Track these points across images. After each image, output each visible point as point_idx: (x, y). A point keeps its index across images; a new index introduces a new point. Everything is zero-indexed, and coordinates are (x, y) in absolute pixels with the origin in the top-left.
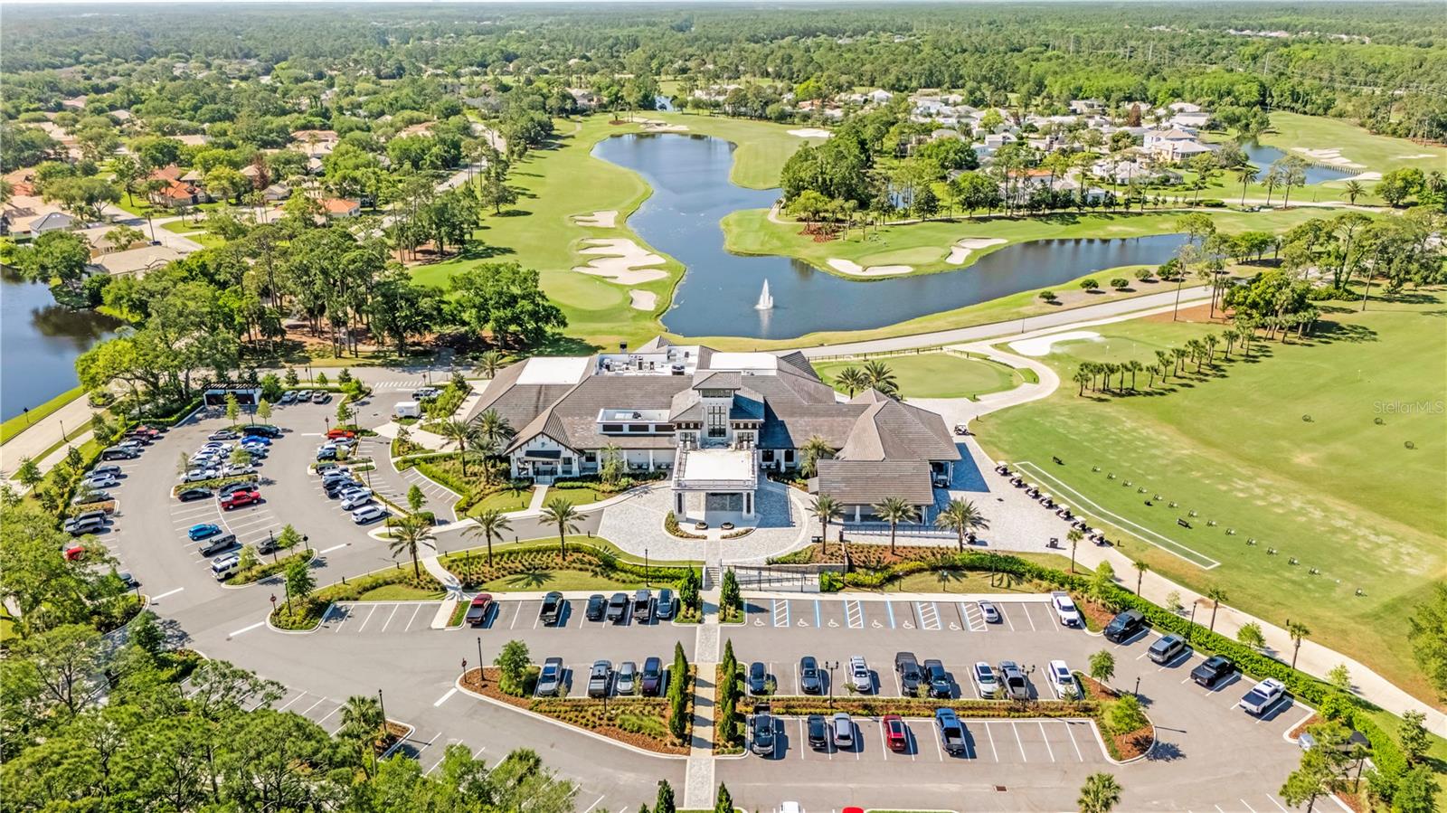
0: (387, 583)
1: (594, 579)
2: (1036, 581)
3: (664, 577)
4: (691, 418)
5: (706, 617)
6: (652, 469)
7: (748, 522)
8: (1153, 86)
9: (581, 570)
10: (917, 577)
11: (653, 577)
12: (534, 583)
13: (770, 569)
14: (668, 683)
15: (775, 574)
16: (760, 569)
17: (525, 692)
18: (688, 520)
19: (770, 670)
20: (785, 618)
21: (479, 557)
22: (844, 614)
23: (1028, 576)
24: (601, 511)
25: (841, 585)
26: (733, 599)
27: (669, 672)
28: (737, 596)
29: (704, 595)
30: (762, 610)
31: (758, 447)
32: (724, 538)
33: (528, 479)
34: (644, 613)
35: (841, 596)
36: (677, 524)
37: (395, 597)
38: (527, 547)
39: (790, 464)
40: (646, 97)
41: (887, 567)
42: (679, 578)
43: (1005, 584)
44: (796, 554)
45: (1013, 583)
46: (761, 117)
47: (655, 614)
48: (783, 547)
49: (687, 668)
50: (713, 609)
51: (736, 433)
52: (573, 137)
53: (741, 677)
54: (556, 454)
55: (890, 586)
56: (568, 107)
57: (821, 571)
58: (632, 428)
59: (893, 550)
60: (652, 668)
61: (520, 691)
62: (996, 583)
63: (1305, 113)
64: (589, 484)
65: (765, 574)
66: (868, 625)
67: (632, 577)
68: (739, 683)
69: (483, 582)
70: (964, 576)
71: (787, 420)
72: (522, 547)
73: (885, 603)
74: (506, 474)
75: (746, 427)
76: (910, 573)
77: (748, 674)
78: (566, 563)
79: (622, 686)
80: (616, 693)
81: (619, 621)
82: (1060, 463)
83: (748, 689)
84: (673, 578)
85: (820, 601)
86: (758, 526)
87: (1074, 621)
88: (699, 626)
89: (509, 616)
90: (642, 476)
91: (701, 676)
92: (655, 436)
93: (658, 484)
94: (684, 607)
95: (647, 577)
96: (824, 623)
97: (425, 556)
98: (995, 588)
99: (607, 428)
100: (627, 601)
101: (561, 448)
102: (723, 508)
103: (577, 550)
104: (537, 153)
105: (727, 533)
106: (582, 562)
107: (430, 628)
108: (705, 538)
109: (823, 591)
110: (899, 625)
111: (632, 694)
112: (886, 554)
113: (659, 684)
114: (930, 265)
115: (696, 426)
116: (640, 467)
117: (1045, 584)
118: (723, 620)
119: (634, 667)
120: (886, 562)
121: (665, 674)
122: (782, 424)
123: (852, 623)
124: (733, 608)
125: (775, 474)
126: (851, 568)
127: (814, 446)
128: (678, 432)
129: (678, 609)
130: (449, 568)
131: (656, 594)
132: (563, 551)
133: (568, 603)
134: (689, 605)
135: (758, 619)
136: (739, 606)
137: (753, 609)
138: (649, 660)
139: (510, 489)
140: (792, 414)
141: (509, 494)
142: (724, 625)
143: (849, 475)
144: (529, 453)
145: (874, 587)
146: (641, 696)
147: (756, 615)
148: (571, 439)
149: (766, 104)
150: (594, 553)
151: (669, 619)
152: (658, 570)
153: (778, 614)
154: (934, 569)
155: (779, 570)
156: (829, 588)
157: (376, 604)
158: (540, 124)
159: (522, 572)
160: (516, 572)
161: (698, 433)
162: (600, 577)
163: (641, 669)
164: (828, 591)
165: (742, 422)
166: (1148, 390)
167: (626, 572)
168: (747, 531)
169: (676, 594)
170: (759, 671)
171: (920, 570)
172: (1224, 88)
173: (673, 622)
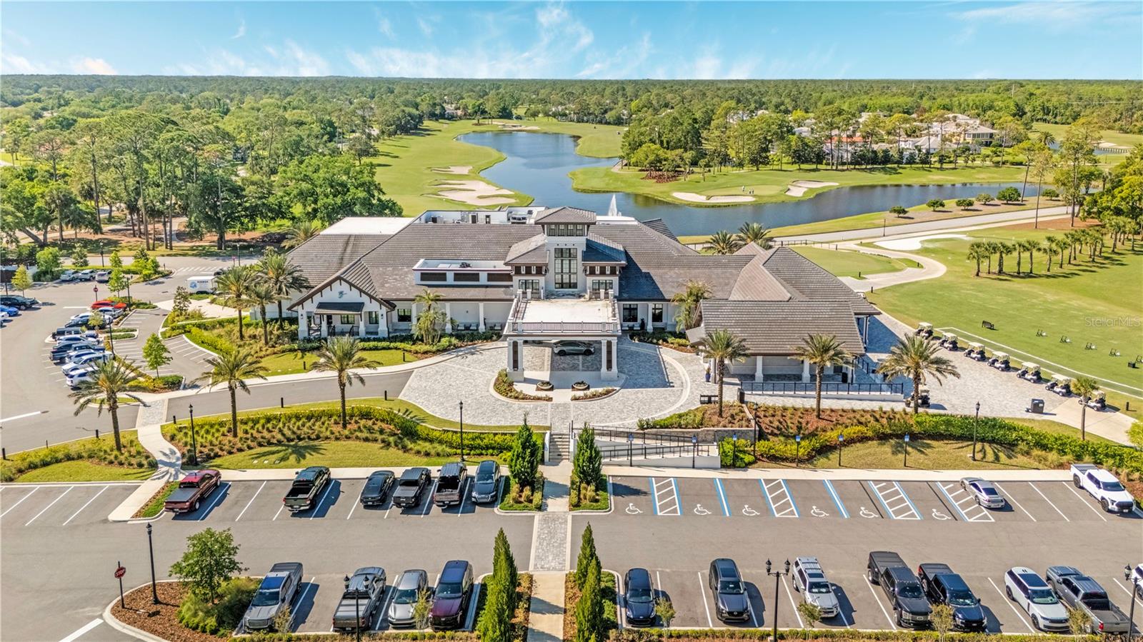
0: (69, 458)
1: (384, 452)
2: (1036, 452)
3: (487, 448)
4: (535, 260)
5: (549, 501)
6: (482, 328)
7: (610, 381)
8: (925, 103)
9: (366, 440)
10: (858, 449)
11: (472, 448)
12: (293, 458)
13: (644, 436)
14: (480, 607)
15: (651, 443)
16: (630, 435)
17: (221, 622)
18: (526, 381)
19: (658, 584)
20: (672, 503)
21: (222, 424)
22: (764, 497)
23: (1022, 446)
24: (409, 373)
25: (751, 458)
26: (590, 474)
27: (484, 587)
28: (597, 470)
29: (546, 471)
30: (637, 492)
31: (619, 298)
32: (576, 399)
33: (319, 339)
34: (452, 495)
35: (752, 474)
36: (511, 384)
37: (71, 477)
38: (294, 410)
39: (658, 324)
40: (504, 109)
41: (813, 435)
42: (509, 449)
43: (990, 456)
44: (680, 416)
45: (1002, 456)
46: (600, 122)
47: (469, 496)
48: (661, 409)
49: (514, 579)
50: (559, 491)
51: (590, 280)
52: (440, 131)
53: (609, 593)
54: (358, 307)
55: (823, 460)
56: (437, 112)
57: (719, 438)
58: (458, 276)
59: (819, 412)
60: (453, 578)
61: (212, 622)
62: (979, 456)
63: (1056, 123)
64: (398, 344)
65: (638, 442)
66: (804, 513)
67: (440, 448)
68: (607, 604)
69: (217, 456)
70: (929, 446)
71: (653, 272)
72: (288, 412)
73: (822, 482)
74: (294, 337)
75: (603, 272)
76: (850, 442)
77: (621, 590)
78: (346, 432)
79: (398, 612)
80: (386, 623)
81: (413, 506)
82: (991, 327)
83: (622, 615)
84: (501, 449)
85: (722, 480)
86: (623, 387)
87: (1129, 505)
88: (538, 516)
89: (238, 503)
90: (468, 336)
91: (540, 593)
92: (487, 286)
93: (489, 345)
94: (515, 487)
95: (462, 446)
96: (735, 510)
97: (145, 424)
98: (977, 462)
99: (425, 276)
100: (429, 480)
101: (365, 299)
102: (574, 368)
103: (366, 415)
104: (405, 137)
105: (581, 394)
106: (370, 430)
107: (106, 521)
108: (550, 399)
109: (724, 466)
110: (853, 513)
111: (412, 626)
112: (807, 418)
113: (464, 609)
114: (771, 196)
115: (539, 272)
116: (467, 328)
117: (1053, 456)
118: (576, 506)
119: (423, 576)
120: (811, 428)
121: (477, 591)
122: (648, 276)
123: (779, 510)
124: (592, 487)
125: (640, 334)
126: (762, 436)
127: (691, 294)
128: (516, 279)
129: (507, 490)
130: (172, 438)
131: (472, 470)
132: (344, 418)
133: (338, 484)
134: (523, 485)
135: (631, 505)
136: (601, 485)
137: (622, 490)
138: (451, 565)
139: (291, 350)
140: (659, 266)
141: (292, 355)
142: (577, 513)
143: (745, 317)
144: (321, 306)
145: (799, 461)
146: (429, 631)
147: (627, 498)
148: (379, 290)
149: (606, 112)
150: (389, 418)
151: (491, 504)
152: (480, 437)
153: (661, 498)
154: (883, 438)
155: (656, 437)
156: (733, 461)
157: (37, 487)
158: (410, 115)
159: (280, 443)
160: (270, 444)
161: (541, 280)
162: (393, 450)
163: (434, 583)
164: (733, 466)
165: (597, 265)
166: (1048, 273)
167: (431, 441)
168: (608, 393)
169: (505, 471)
170: (640, 584)
171: (863, 439)
172: (986, 104)
173: (496, 510)
